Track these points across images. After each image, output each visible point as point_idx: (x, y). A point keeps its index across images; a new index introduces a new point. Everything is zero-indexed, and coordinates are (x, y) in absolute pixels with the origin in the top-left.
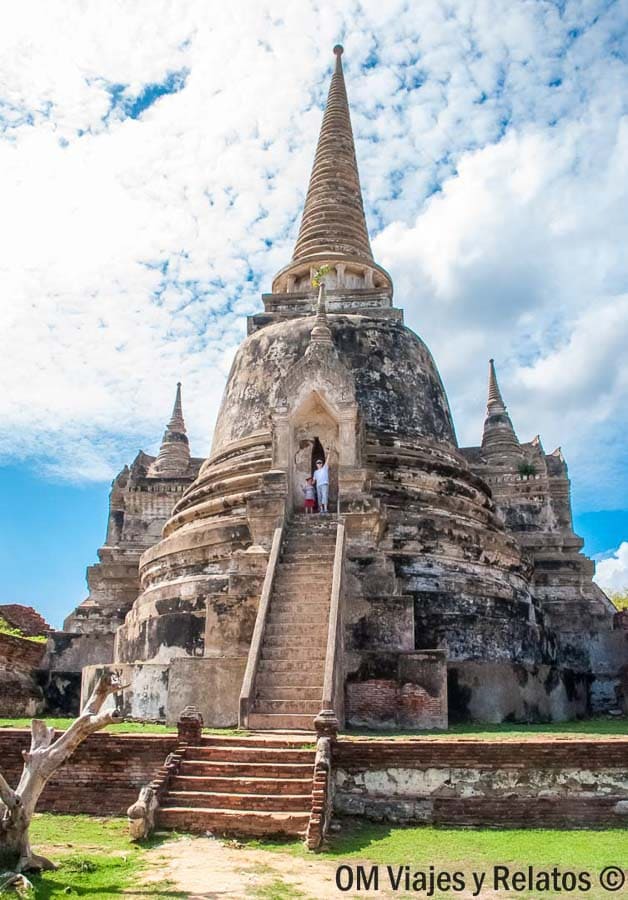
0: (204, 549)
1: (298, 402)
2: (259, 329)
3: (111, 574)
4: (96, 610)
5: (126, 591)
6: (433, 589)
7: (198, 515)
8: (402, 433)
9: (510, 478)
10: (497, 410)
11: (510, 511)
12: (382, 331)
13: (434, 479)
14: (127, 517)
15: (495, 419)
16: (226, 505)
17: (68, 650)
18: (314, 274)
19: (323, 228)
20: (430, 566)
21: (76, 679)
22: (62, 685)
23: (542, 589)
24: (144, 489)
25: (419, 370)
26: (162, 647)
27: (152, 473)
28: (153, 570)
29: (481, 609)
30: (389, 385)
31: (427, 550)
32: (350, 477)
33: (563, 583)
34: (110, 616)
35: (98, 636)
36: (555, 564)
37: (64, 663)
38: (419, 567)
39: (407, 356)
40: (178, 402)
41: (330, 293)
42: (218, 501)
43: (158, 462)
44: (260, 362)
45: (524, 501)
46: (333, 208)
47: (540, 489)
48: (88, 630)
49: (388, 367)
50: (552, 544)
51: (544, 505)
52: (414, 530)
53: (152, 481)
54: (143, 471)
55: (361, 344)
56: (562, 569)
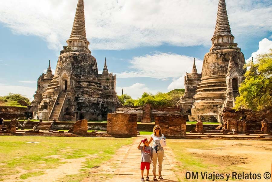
0: (50, 95)
1: (62, 75)
2: (62, 54)
3: (38, 96)
4: (35, 102)
5: (40, 99)
6: (82, 102)
7: (50, 88)
8: (83, 76)
9: (105, 80)
10: (105, 68)
11: (104, 86)
12: (82, 56)
13: (87, 84)
14: (40, 86)
15: (104, 69)
16: (54, 87)
17: (31, 109)
18: (73, 42)
19: (75, 31)
20: (83, 98)
21: (32, 113)
22: (30, 114)
23: (107, 100)
24: (43, 81)
25: (89, 63)
26: (44, 109)
27: (45, 77)
28: (44, 97)
29: (89, 105)
30: (82, 67)
31: (82, 96)
32: (69, 87)
33: (110, 99)
34: (38, 103)
35: (36, 106)
36: (109, 96)
37: (30, 111)
38: (81, 98)
39: (86, 60)
40: (50, 64)
41: (75, 46)
42: (53, 87)
43: (46, 75)
44: (61, 61)
45: (107, 85)
46: (78, 26)
47: (109, 83)
48: (34, 105)
49: (82, 63)
50: (110, 92)
51: (110, 85)
52: (80, 93)
53: (45, 79)
54: (43, 77)
55: (78, 59)
56: (110, 97)
